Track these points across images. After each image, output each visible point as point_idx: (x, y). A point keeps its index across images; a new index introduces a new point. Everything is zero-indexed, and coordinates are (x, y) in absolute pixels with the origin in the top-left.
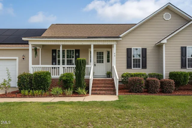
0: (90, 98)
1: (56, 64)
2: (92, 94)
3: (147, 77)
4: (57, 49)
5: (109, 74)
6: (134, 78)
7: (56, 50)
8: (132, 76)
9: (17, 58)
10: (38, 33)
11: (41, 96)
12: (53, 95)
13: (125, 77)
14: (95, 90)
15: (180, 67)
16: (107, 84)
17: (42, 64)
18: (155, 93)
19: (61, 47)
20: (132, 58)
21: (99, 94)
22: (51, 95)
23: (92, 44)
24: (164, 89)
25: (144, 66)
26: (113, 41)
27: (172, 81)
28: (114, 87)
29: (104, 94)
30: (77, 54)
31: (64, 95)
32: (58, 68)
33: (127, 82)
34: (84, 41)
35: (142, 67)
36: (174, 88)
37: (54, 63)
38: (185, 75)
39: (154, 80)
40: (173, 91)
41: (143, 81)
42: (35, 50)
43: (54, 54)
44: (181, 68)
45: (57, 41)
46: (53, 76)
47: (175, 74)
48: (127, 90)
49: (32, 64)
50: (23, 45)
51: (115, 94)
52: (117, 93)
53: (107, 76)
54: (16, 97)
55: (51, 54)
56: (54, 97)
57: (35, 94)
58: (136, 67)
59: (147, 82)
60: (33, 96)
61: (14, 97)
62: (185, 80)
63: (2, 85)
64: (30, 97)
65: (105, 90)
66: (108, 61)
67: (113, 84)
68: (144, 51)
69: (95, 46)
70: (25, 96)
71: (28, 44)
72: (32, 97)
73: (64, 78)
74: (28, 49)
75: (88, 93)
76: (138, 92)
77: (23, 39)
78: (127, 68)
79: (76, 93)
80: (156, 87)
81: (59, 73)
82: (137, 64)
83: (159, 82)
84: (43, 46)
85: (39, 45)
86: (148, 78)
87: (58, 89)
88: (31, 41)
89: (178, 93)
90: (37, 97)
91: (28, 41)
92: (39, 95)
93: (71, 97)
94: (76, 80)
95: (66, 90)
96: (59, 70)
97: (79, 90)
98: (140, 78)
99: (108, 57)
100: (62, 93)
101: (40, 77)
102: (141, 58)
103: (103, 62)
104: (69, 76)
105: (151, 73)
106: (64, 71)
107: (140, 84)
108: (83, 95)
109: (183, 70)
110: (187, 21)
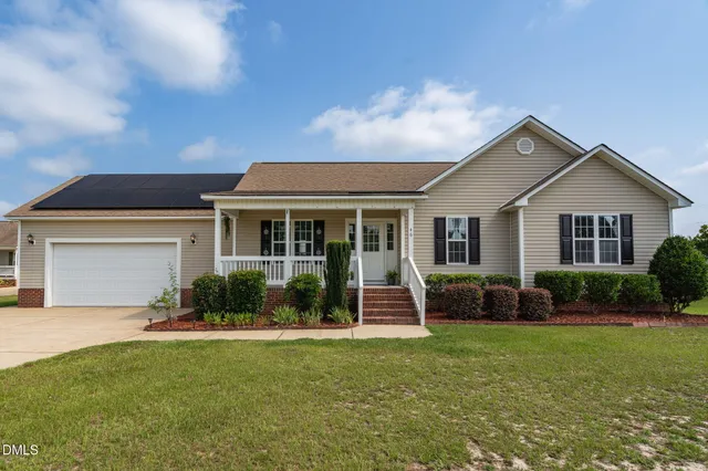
0: (363, 332)
1: (270, 254)
2: (366, 322)
3: (483, 284)
4: (273, 220)
5: (393, 278)
6: (460, 285)
7: (270, 222)
8: (450, 281)
9: (178, 241)
10: (227, 183)
11: (251, 326)
12: (276, 323)
13: (435, 283)
14: (371, 314)
15: (558, 261)
16: (395, 299)
17: (237, 254)
18: (507, 319)
19: (288, 216)
20: (447, 240)
21: (381, 322)
22: (272, 325)
23: (359, 208)
24: (527, 310)
25: (475, 259)
26: (408, 200)
27: (546, 293)
28: (412, 305)
29: (394, 322)
30: (319, 232)
31: (303, 325)
32: (282, 262)
33: (442, 295)
34: (340, 201)
35: (470, 259)
36: (551, 308)
37: (266, 252)
38: (574, 280)
39: (506, 291)
40: (548, 316)
41: (481, 293)
42: (226, 222)
43: (266, 232)
44: (562, 263)
45: (278, 201)
46: (270, 282)
47: (551, 277)
48: (441, 314)
49: (222, 255)
50: (193, 212)
51: (417, 322)
52: (423, 321)
53: (388, 281)
54: (194, 329)
55: (259, 232)
56: (281, 328)
57: (237, 323)
58: (457, 261)
59: (489, 295)
60: (232, 326)
61: (188, 330)
62: (574, 290)
63: (159, 301)
64: (224, 330)
65: (393, 314)
66: (390, 247)
67: (410, 298)
68: (474, 224)
69: (366, 213)
70: (213, 327)
71: (212, 208)
72: (231, 330)
73: (300, 286)
74: (214, 220)
75: (356, 320)
76: (469, 317)
77: (203, 197)
78: (436, 263)
79: (328, 321)
80: (510, 307)
81: (282, 273)
82: (457, 254)
83: (516, 295)
84: (241, 212)
85: (233, 212)
86: (487, 287)
87: (287, 312)
88: (219, 200)
89: (558, 320)
90: (242, 329)
91: (212, 202)
92: (246, 324)
93: (320, 328)
94: (327, 289)
95: (307, 314)
96: (282, 267)
97: (337, 312)
98: (472, 286)
99: (390, 237)
100: (297, 319)
101: (244, 282)
102: (467, 240)
103: (377, 250)
104: (310, 280)
105: (493, 274)
106: (294, 270)
107: (474, 299)
108: (345, 326)
109: (566, 268)
110: (571, 156)
